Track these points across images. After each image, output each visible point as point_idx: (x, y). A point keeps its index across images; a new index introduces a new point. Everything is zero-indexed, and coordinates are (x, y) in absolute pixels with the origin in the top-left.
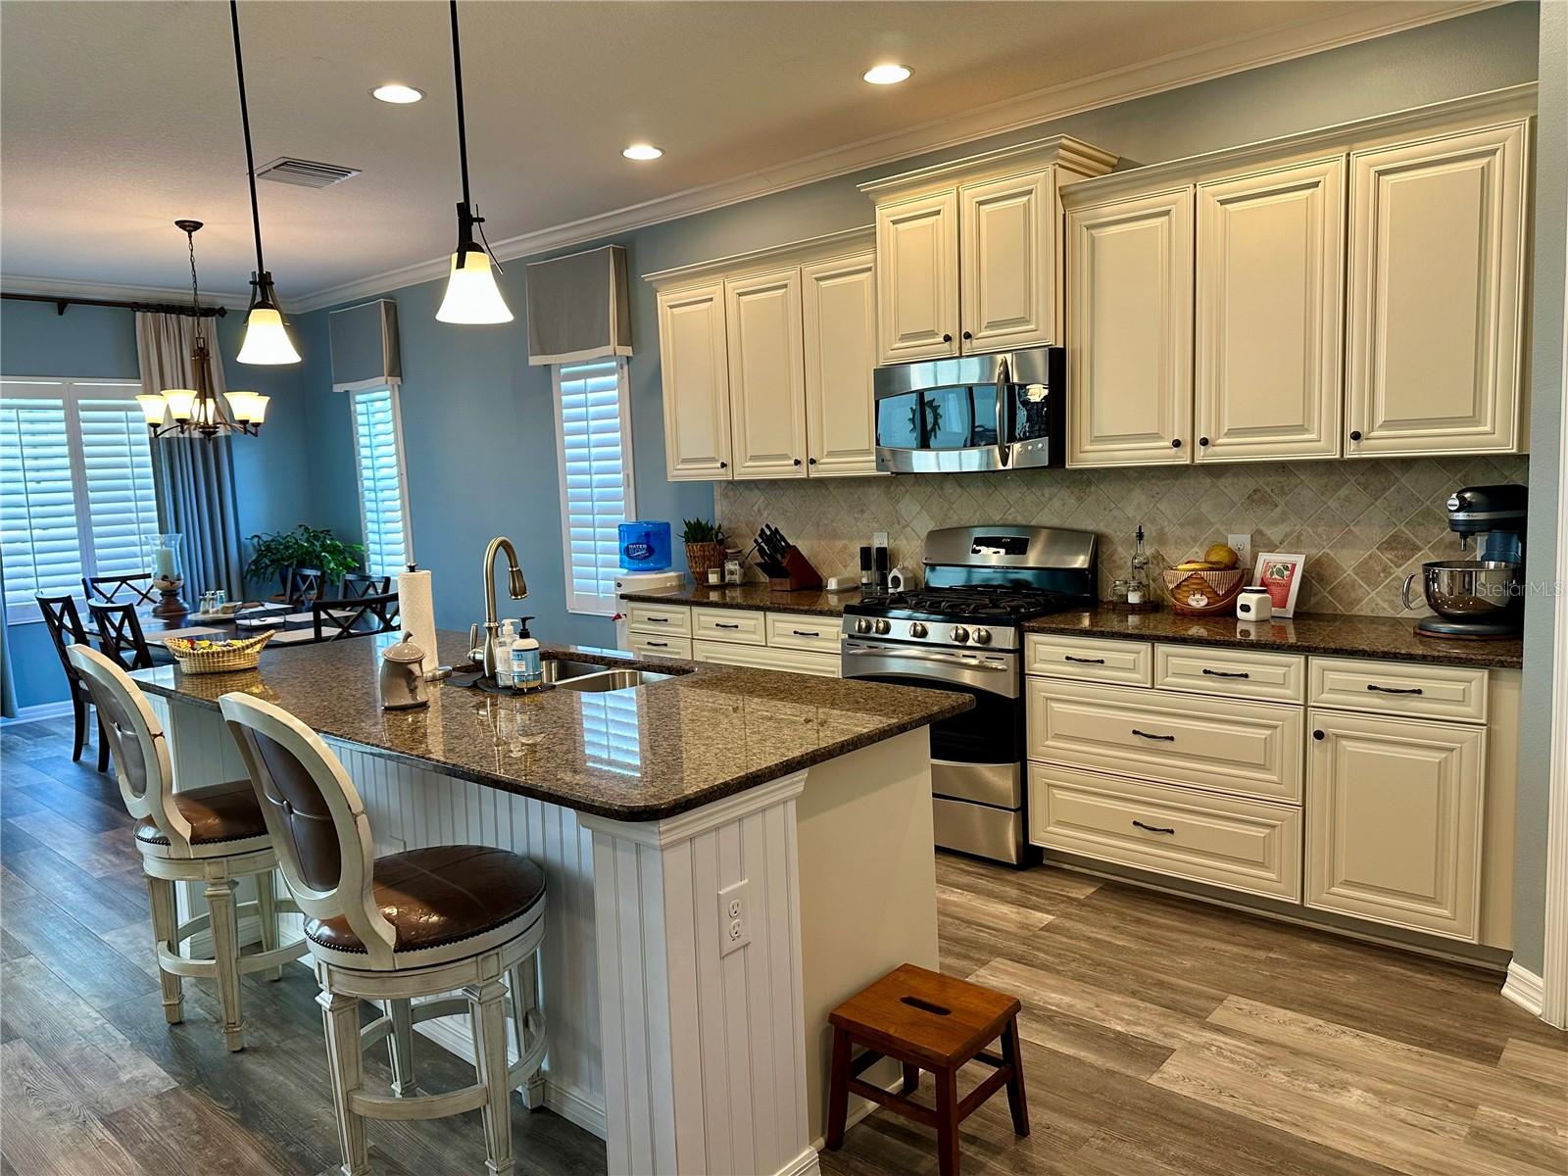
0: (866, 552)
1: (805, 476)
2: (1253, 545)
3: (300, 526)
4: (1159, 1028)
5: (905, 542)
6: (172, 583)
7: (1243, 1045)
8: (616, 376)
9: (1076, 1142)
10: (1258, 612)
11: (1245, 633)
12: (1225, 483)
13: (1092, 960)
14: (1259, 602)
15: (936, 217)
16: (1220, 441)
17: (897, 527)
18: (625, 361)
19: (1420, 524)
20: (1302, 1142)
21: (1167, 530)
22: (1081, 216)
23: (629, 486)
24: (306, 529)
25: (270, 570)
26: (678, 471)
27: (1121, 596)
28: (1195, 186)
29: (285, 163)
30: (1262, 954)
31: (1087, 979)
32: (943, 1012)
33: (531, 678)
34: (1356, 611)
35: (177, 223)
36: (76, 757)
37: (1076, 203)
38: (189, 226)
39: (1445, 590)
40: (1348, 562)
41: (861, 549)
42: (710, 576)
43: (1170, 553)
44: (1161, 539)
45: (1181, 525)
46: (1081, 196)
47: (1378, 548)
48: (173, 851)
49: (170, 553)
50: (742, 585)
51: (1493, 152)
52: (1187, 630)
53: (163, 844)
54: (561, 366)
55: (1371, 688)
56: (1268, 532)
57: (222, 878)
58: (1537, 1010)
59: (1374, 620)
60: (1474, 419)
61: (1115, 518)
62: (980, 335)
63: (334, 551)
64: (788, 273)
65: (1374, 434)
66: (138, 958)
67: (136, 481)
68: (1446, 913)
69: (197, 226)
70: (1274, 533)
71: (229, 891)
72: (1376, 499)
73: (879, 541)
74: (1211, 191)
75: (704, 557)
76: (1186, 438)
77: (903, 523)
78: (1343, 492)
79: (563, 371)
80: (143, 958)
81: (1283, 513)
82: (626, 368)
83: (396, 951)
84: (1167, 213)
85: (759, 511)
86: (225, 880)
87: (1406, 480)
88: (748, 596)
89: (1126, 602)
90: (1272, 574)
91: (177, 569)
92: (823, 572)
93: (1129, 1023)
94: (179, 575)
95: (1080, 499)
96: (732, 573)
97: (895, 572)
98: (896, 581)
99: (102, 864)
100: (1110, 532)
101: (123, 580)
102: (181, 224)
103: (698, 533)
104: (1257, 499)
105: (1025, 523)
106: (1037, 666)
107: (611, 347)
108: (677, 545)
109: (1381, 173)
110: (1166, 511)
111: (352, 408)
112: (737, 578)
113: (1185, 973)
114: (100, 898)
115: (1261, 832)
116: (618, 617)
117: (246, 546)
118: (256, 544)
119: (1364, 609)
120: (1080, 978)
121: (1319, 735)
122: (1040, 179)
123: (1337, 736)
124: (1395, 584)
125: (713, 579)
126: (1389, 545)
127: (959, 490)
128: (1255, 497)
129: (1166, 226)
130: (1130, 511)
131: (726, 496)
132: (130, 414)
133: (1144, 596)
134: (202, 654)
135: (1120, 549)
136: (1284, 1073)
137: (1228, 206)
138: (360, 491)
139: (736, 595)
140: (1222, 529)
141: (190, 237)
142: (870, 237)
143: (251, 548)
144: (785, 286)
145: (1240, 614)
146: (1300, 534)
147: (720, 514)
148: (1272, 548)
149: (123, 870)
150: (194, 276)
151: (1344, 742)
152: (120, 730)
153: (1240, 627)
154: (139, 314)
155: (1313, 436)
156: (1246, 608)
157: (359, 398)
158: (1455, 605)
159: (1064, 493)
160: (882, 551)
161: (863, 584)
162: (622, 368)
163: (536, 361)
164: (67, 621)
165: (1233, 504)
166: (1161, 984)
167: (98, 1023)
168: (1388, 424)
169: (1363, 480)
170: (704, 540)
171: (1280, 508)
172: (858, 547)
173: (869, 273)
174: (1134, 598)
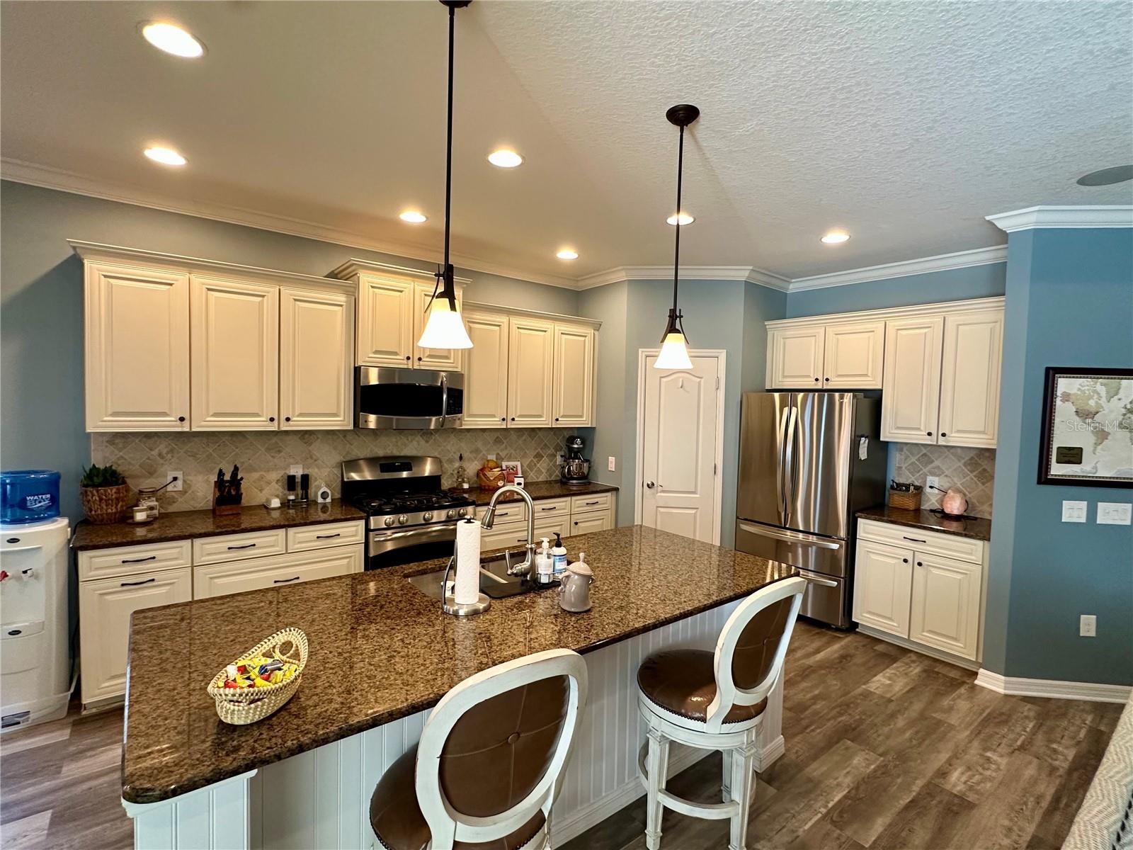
0: (292, 479)
1: (271, 429)
2: (497, 459)
5: (316, 470)
15: (401, 294)
17: (310, 461)
19: (544, 449)
27: (458, 486)
28: (509, 318)
41: (285, 477)
42: (135, 514)
43: (465, 464)
45: (471, 452)
47: (533, 458)
50: (159, 517)
51: (583, 336)
55: (586, 503)
56: (500, 454)
60: (581, 416)
61: (443, 451)
64: (269, 290)
65: (560, 419)
70: (503, 454)
72: (532, 440)
73: (297, 471)
74: (515, 322)
76: (505, 417)
77: (315, 457)
81: (506, 446)
84: (499, 326)
85: (160, 455)
87: (540, 434)
89: (461, 488)
90: (509, 470)
95: (427, 442)
97: (325, 489)
98: (324, 495)
104: (498, 441)
109: (562, 334)
110: (464, 447)
121: (576, 523)
124: (537, 469)
125: (140, 516)
126: (536, 456)
129: (498, 330)
130: (449, 448)
133: (468, 484)
135: (445, 464)
137: (521, 330)
140: (486, 453)
142: (353, 291)
144: (265, 296)
148: (502, 460)
156: (519, 484)
159: (419, 438)
160: (305, 478)
161: (293, 500)
165: (489, 443)
170: (118, 484)
171: (504, 445)
172: (275, 476)
173: (340, 308)
174: (466, 486)
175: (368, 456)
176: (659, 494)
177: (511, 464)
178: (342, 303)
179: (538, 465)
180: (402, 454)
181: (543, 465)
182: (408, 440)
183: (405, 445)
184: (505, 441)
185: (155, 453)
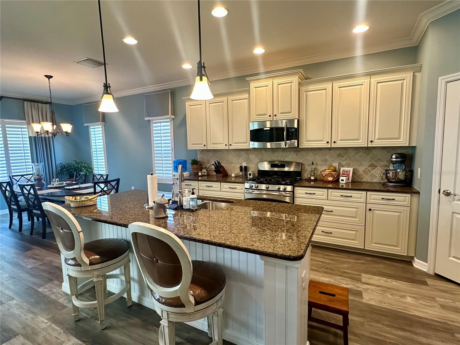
0: (241, 167)
1: (228, 148)
2: (339, 166)
3: (74, 161)
4: (354, 285)
5: (251, 165)
6: (40, 177)
7: (375, 288)
8: (170, 123)
9: (362, 324)
10: (346, 181)
11: (342, 186)
12: (332, 152)
13: (325, 267)
14: (346, 179)
15: (266, 87)
16: (338, 142)
17: (249, 161)
18: (172, 119)
19: (377, 161)
20: (409, 315)
21: (318, 162)
22: (303, 89)
23: (173, 151)
24: (76, 162)
25: (65, 172)
26: (190, 147)
27: (309, 178)
28: (333, 83)
29: (87, 60)
30: (359, 261)
31: (328, 273)
32: (334, 295)
33: (196, 206)
34: (362, 180)
35: (45, 76)
36: (10, 227)
37: (303, 86)
38: (49, 77)
39: (391, 176)
40: (361, 169)
41: (240, 166)
42: (199, 173)
44: (317, 165)
45: (321, 161)
46: (304, 84)
47: (368, 166)
48: (83, 268)
49: (39, 168)
50: (207, 175)
51: (404, 79)
52: (327, 186)
53: (79, 266)
54: (153, 120)
55: (382, 199)
56: (342, 163)
57: (100, 275)
58: (425, 270)
59: (367, 182)
60: (398, 138)
61: (305, 159)
62: (278, 115)
63: (84, 167)
64: (224, 99)
65: (375, 141)
66: (54, 296)
67: (24, 148)
68: (399, 249)
69: (51, 77)
70: (344, 163)
71: (102, 279)
72: (367, 156)
73: (244, 165)
74: (337, 84)
75: (197, 169)
76: (330, 141)
77: (250, 160)
78: (360, 154)
79: (154, 121)
80: (56, 296)
81: (346, 158)
82: (172, 121)
83: (195, 305)
84: (325, 89)
85: (210, 157)
86: (101, 276)
87: (374, 151)
88: (208, 178)
89: (311, 179)
90: (345, 172)
91: (42, 173)
92: (229, 172)
93: (347, 284)
94: (42, 174)
95: (297, 155)
96: (204, 172)
97: (250, 172)
98: (250, 174)
99: (30, 263)
100: (304, 163)
101: (22, 176)
102: (46, 76)
103: (195, 162)
104: (340, 155)
105: (283, 160)
106: (298, 195)
107: (169, 115)
108: (189, 166)
109: (378, 83)
110: (318, 158)
111: (89, 130)
112: (206, 174)
113: (348, 268)
114: (33, 275)
115: (354, 232)
116: (174, 184)
117: (57, 166)
118: (60, 165)
119: (364, 180)
120: (326, 273)
121: (370, 210)
122: (295, 79)
123: (374, 210)
124: (371, 174)
125: (200, 174)
126: (370, 166)
127: (265, 152)
128: (339, 155)
129: (325, 92)
130: (309, 158)
131: (201, 153)
132: (23, 130)
133: (314, 178)
134: (79, 201)
135: (306, 166)
136: (390, 294)
137: (341, 88)
138: (91, 151)
139: (206, 178)
140: (331, 162)
141: (49, 80)
142: (249, 92)
143: (59, 166)
144: (223, 102)
145: (341, 182)
146: (350, 163)
147: (199, 158)
148: (343, 166)
149: (38, 264)
150: (50, 91)
151: (375, 211)
152: (62, 230)
153: (340, 185)
154: (25, 102)
155: (361, 141)
156: (343, 180)
157: (91, 127)
158: (393, 179)
159: (293, 153)
160: (246, 167)
161: (240, 175)
162: (171, 121)
163: (146, 119)
164: (8, 188)
165: (334, 156)
166: (345, 272)
167: (48, 324)
168: (378, 139)
169: (365, 151)
170: (196, 164)
171: (345, 158)
172: (238, 166)
173: (247, 100)
174: (312, 178)
175: (270, 160)
176: (455, 202)
177: (346, 169)
178: (247, 98)
179: (372, 172)
180: (285, 160)
181: (377, 172)
182: (287, 154)
183: (286, 156)
184: (346, 156)
185: (209, 156)
